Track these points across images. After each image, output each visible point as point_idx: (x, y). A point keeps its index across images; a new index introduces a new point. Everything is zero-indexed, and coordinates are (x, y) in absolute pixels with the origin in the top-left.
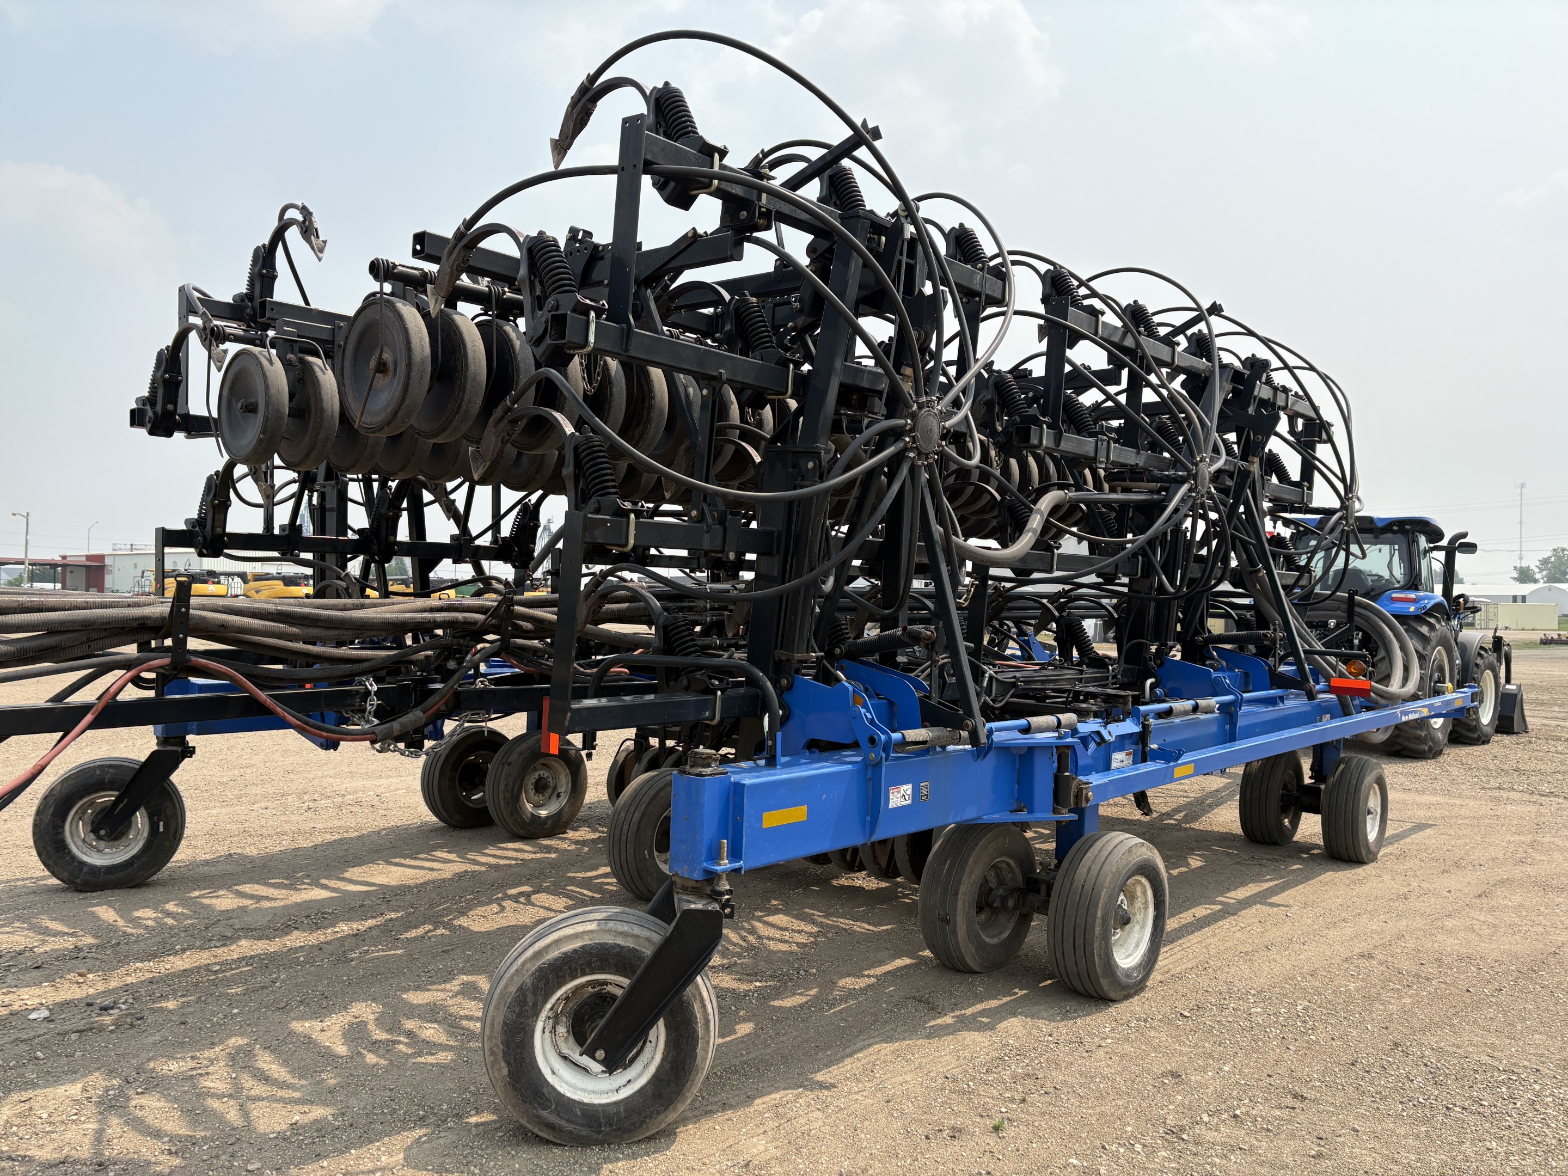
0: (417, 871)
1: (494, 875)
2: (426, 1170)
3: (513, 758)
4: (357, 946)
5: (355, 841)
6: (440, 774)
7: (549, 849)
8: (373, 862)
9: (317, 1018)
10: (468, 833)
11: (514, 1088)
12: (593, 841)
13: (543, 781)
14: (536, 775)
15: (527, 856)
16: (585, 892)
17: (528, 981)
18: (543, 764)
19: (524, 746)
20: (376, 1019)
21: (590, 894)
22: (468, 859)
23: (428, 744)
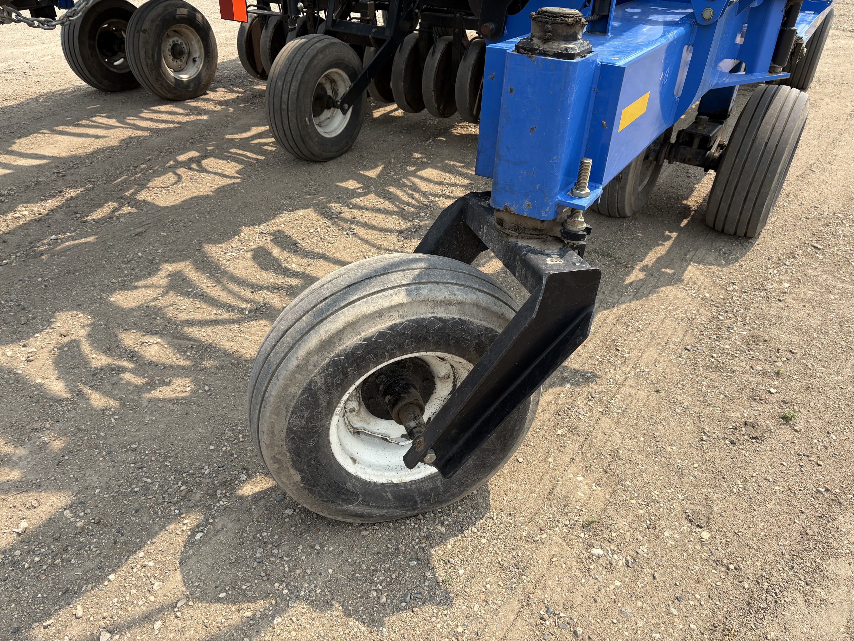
0: (84, 139)
1: (157, 140)
2: (220, 600)
3: (146, 25)
4: (45, 235)
5: (15, 110)
6: (79, 43)
7: (199, 111)
8: (37, 131)
9: (19, 340)
10: (120, 97)
11: (311, 491)
12: (234, 101)
13: (178, 47)
14: (171, 41)
15: (181, 119)
16: (249, 154)
17: (318, 379)
18: (175, 31)
19: (153, 14)
20: (89, 336)
21: (254, 156)
22: (129, 124)
23: (60, 13)
